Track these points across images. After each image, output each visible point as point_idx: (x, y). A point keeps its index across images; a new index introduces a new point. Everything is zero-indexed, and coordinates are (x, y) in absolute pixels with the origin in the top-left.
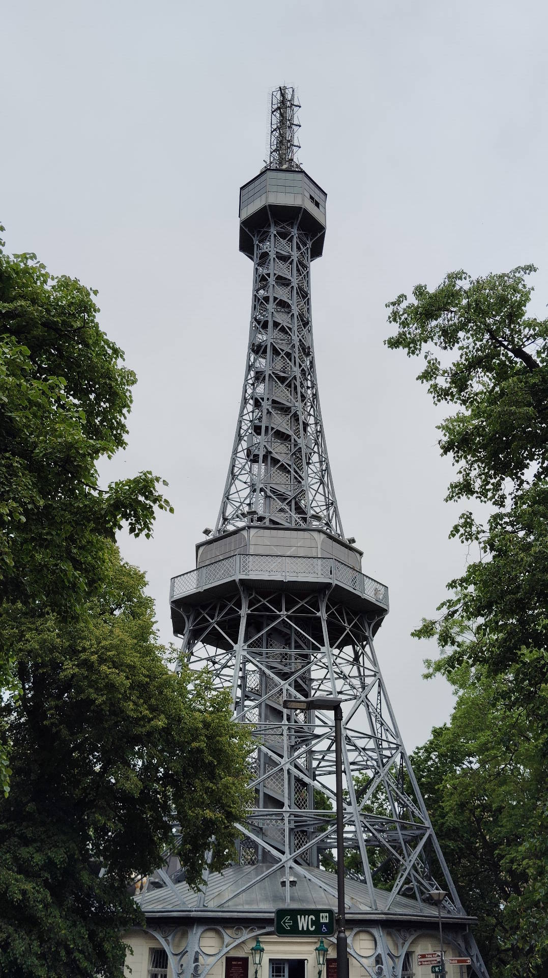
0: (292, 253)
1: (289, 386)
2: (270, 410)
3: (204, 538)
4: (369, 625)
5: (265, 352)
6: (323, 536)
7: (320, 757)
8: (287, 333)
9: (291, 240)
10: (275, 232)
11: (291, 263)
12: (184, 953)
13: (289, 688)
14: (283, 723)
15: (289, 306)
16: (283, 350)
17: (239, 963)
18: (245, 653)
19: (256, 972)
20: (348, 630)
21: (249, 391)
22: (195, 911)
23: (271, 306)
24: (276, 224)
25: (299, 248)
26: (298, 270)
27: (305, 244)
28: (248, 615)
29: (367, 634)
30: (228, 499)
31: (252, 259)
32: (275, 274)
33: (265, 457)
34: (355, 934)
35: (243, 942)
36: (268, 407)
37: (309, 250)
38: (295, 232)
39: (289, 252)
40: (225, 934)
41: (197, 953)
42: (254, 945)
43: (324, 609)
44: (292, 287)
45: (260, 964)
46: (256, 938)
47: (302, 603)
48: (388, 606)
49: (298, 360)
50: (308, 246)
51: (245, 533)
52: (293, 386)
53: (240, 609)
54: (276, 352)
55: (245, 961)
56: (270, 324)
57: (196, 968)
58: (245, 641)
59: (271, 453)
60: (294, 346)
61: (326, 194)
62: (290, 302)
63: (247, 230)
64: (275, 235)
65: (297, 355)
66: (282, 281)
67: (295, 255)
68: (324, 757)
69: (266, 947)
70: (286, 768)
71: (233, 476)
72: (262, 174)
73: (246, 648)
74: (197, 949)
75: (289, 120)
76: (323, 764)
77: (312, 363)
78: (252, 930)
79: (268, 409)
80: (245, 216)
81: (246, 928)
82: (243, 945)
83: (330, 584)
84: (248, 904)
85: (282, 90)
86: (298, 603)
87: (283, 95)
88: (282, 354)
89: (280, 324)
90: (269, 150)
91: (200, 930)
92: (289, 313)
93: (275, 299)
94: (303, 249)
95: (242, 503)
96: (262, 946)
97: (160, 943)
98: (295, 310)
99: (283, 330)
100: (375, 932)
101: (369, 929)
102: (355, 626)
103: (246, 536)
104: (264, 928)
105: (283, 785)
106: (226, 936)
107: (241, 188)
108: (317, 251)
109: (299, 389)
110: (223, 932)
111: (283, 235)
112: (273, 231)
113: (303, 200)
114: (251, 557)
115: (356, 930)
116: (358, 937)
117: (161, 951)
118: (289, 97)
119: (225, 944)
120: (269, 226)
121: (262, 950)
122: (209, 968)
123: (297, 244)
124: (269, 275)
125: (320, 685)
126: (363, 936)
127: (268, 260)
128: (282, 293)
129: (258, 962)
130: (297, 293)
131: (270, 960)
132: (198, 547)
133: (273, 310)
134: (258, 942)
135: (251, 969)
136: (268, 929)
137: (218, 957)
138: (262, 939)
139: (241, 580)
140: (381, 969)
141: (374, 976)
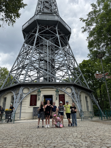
4: (67, 36)
19: (39, 98)
28: (39, 29)
34: (66, 88)
47: (52, 27)
48: (71, 32)
53: (37, 28)
55: (36, 96)
58: (38, 32)
74: (21, 92)
78: (38, 88)
81: (36, 87)
91: (23, 88)
100: (72, 88)
101: (70, 87)
115: (66, 87)
116: (67, 89)
126: (68, 89)
129: (39, 95)
134: (39, 90)
135: (38, 98)
136: (42, 87)
137: (27, 94)
138: (41, 90)
139: (37, 19)
140: (74, 96)
141: (72, 98)
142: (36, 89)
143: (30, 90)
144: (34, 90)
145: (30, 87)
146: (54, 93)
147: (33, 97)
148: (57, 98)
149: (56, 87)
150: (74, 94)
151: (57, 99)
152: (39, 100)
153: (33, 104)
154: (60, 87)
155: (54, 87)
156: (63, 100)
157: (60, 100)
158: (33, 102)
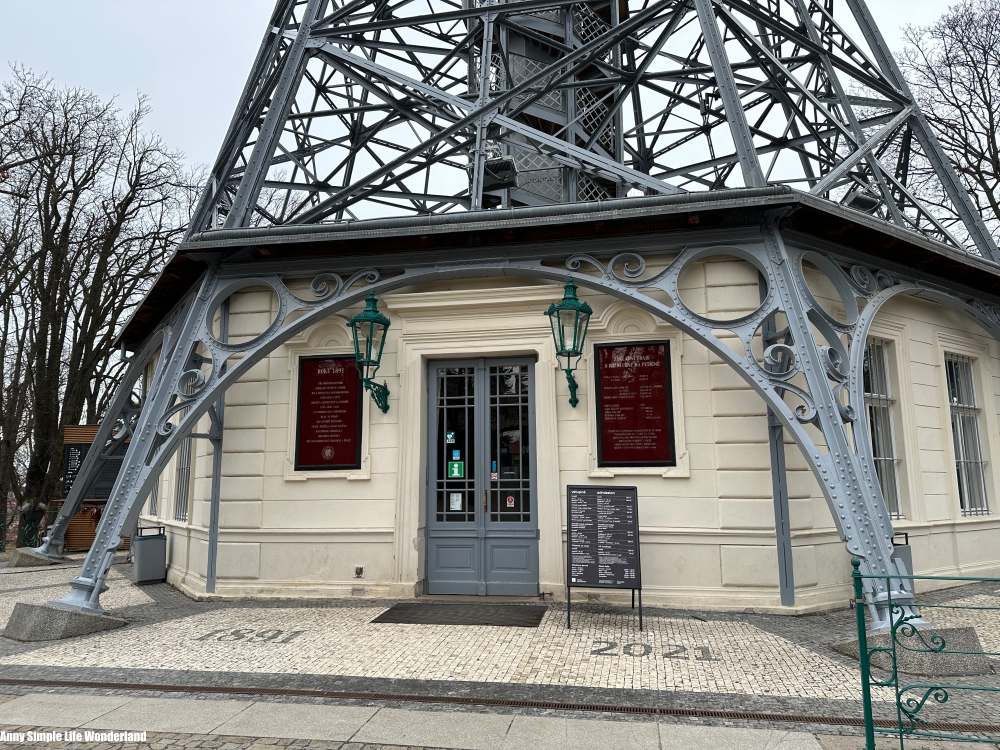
17: (337, 371)
35: (338, 312)
40: (285, 297)
55: (355, 362)
74: (201, 336)
81: (346, 279)
96: (386, 314)
100: (764, 257)
101: (736, 241)
106: (288, 301)
110: (281, 293)
115: (690, 257)
116: (699, 278)
119: (284, 316)
126: (719, 273)
131: (424, 358)
136: (409, 274)
140: (784, 355)
141: (757, 377)
142: (343, 292)
143: (289, 307)
144: (318, 309)
145: (287, 282)
146: (540, 331)
147: (324, 377)
148: (575, 387)
149: (560, 263)
150: (788, 336)
151: (574, 402)
152: (384, 408)
154: (605, 260)
155: (536, 267)
156: (648, 402)
157: (612, 402)
158: (329, 429)
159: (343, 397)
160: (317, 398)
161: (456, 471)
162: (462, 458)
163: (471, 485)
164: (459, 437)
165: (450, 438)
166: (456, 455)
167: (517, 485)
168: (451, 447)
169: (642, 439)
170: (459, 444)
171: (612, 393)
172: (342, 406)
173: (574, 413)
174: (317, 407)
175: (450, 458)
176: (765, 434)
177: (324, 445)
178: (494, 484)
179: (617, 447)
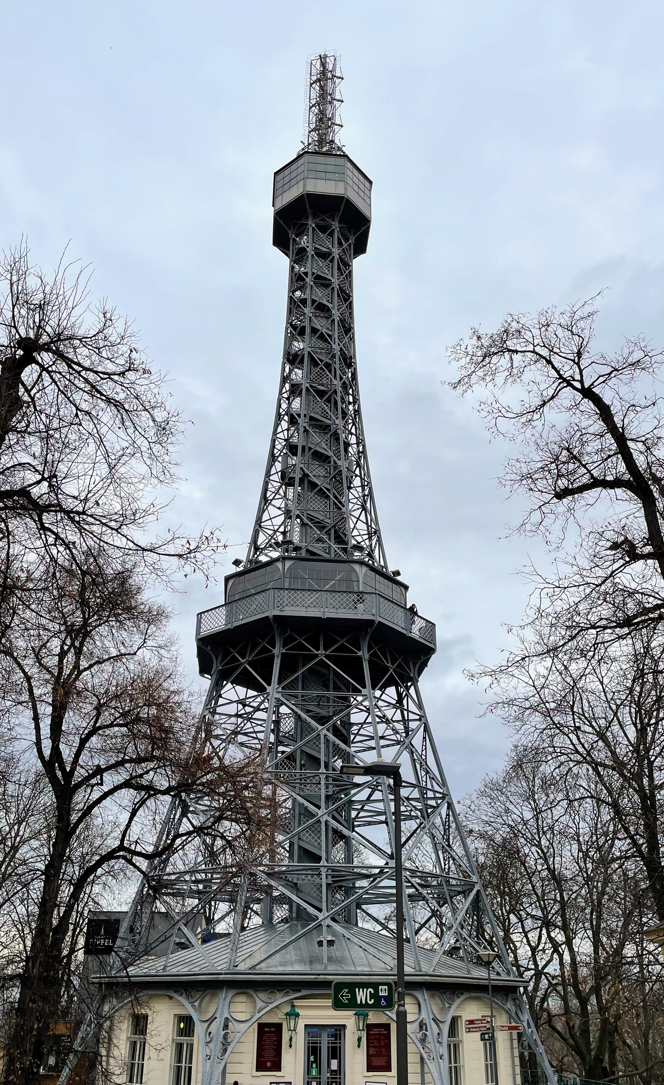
0: (333, 250)
1: (329, 401)
2: (307, 428)
3: (234, 569)
4: (415, 665)
5: (302, 362)
6: (365, 569)
7: (360, 807)
8: (326, 341)
9: (331, 234)
10: (314, 225)
11: (332, 261)
12: (213, 1019)
13: (327, 733)
14: (320, 771)
15: (329, 310)
16: (321, 361)
17: (273, 1029)
18: (279, 696)
19: (291, 1039)
20: (391, 671)
21: (284, 406)
22: (225, 974)
23: (308, 310)
24: (315, 216)
25: (340, 244)
26: (339, 269)
27: (347, 240)
28: (283, 655)
29: (412, 675)
30: (260, 526)
31: (287, 255)
32: (313, 273)
33: (302, 481)
35: (277, 1007)
36: (305, 425)
37: (352, 246)
38: (335, 225)
39: (329, 248)
40: (257, 999)
41: (227, 1019)
42: (288, 1009)
43: (366, 649)
44: (333, 289)
45: (295, 1030)
46: (291, 1002)
47: (343, 641)
48: (435, 644)
49: (338, 372)
50: (350, 241)
51: (279, 565)
52: (333, 401)
53: (274, 648)
54: (314, 362)
55: (279, 1027)
56: (308, 330)
57: (225, 1037)
58: (279, 683)
59: (308, 475)
60: (334, 356)
61: (371, 182)
62: (330, 305)
63: (281, 222)
64: (313, 228)
65: (337, 366)
66: (322, 282)
67: (336, 252)
68: (363, 806)
69: (301, 1012)
70: (323, 820)
71: (265, 500)
72: (299, 157)
73: (280, 690)
74: (226, 1015)
75: (330, 95)
76: (362, 814)
77: (354, 375)
78: (287, 994)
79: (305, 427)
80: (279, 205)
81: (280, 991)
82: (276, 1010)
83: (373, 621)
84: (281, 965)
85: (323, 60)
86: (339, 641)
87: (323, 65)
88: (321, 365)
89: (319, 330)
90: (307, 129)
91: (231, 993)
92: (328, 318)
93: (314, 301)
94: (345, 245)
95: (275, 531)
96: (297, 1010)
97: (186, 1009)
98: (336, 314)
99: (322, 337)
100: (419, 995)
101: (412, 992)
102: (400, 666)
103: (281, 569)
104: (300, 991)
105: (319, 838)
106: (258, 1001)
107: (276, 174)
108: (360, 248)
109: (339, 404)
110: (255, 996)
111: (323, 229)
112: (311, 223)
113: (346, 189)
114: (287, 592)
117: (187, 1017)
118: (330, 67)
119: (258, 1008)
120: (307, 217)
121: (297, 1015)
122: (239, 1035)
123: (339, 239)
124: (306, 274)
125: (359, 730)
126: (408, 1000)
127: (305, 258)
128: (321, 295)
129: (292, 1028)
130: (339, 295)
131: (305, 1025)
132: (227, 579)
133: (311, 315)
134: (293, 1006)
135: (285, 1036)
136: (304, 993)
137: (249, 1024)
138: (297, 1003)
139: (275, 617)
140: (426, 1035)
141: (418, 1043)
142: (280, 999)
143: (260, 1004)
144: (271, 1006)
145: (256, 991)
146: (348, 1018)
147: (267, 1032)
148: (359, 1040)
150: (426, 1030)
151: (359, 1046)
152: (291, 1046)
153: (269, 1064)
156: (383, 1047)
157: (371, 1047)
158: (270, 1054)
159: (275, 1041)
160: (265, 1041)
161: (314, 1072)
162: (317, 1067)
163: (320, 1078)
164: (315, 1058)
165: (312, 1058)
166: (314, 1065)
167: (336, 1078)
168: (312, 1062)
169: (382, 1062)
170: (315, 1061)
171: (373, 1043)
172: (275, 1045)
173: (359, 1050)
174: (265, 1045)
175: (312, 1067)
176: (419, 1060)
177: (267, 1061)
178: (328, 1078)
179: (373, 1064)
